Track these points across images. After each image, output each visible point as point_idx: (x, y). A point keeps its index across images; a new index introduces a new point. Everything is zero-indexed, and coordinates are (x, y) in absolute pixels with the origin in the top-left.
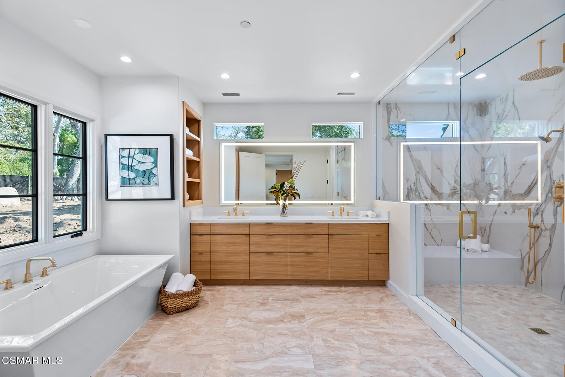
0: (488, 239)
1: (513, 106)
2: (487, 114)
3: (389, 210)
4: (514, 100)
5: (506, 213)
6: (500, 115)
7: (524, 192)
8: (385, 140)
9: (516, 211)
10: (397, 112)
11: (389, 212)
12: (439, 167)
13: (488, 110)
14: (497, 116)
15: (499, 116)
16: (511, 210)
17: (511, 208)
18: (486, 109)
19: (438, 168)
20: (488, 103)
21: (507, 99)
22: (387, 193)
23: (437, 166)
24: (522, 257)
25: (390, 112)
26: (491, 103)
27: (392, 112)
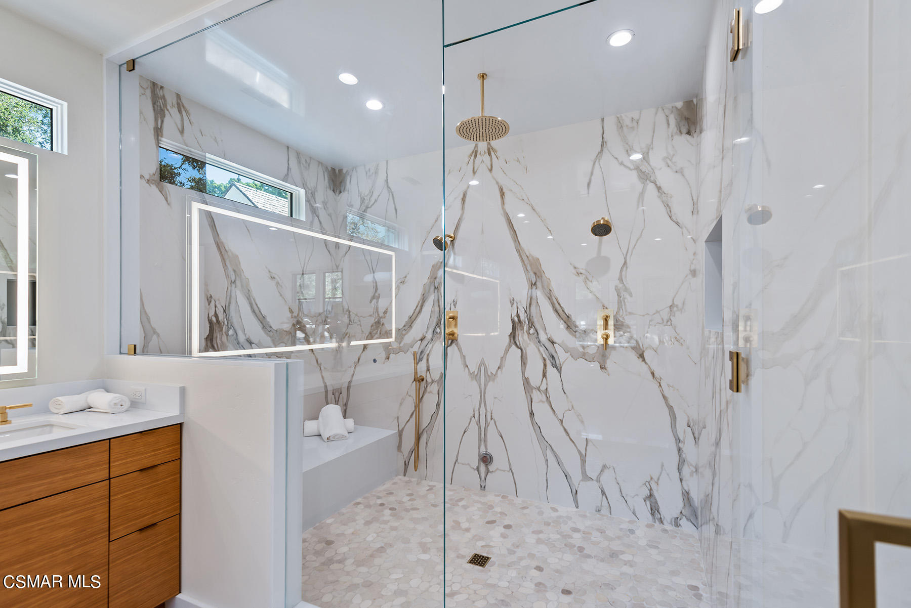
0: (345, 408)
1: (386, 186)
2: (344, 191)
3: (182, 385)
4: (387, 177)
5: (375, 361)
6: (366, 198)
7: (403, 325)
8: (148, 181)
9: (392, 356)
10: (182, 120)
11: (183, 391)
12: (274, 275)
13: (345, 184)
14: (361, 198)
15: (364, 199)
16: (384, 355)
17: (384, 352)
18: (341, 182)
19: (273, 278)
20: (344, 171)
21: (376, 173)
22: (155, 332)
23: (269, 272)
24: (400, 430)
25: (162, 110)
26: (350, 175)
27: (166, 112)
